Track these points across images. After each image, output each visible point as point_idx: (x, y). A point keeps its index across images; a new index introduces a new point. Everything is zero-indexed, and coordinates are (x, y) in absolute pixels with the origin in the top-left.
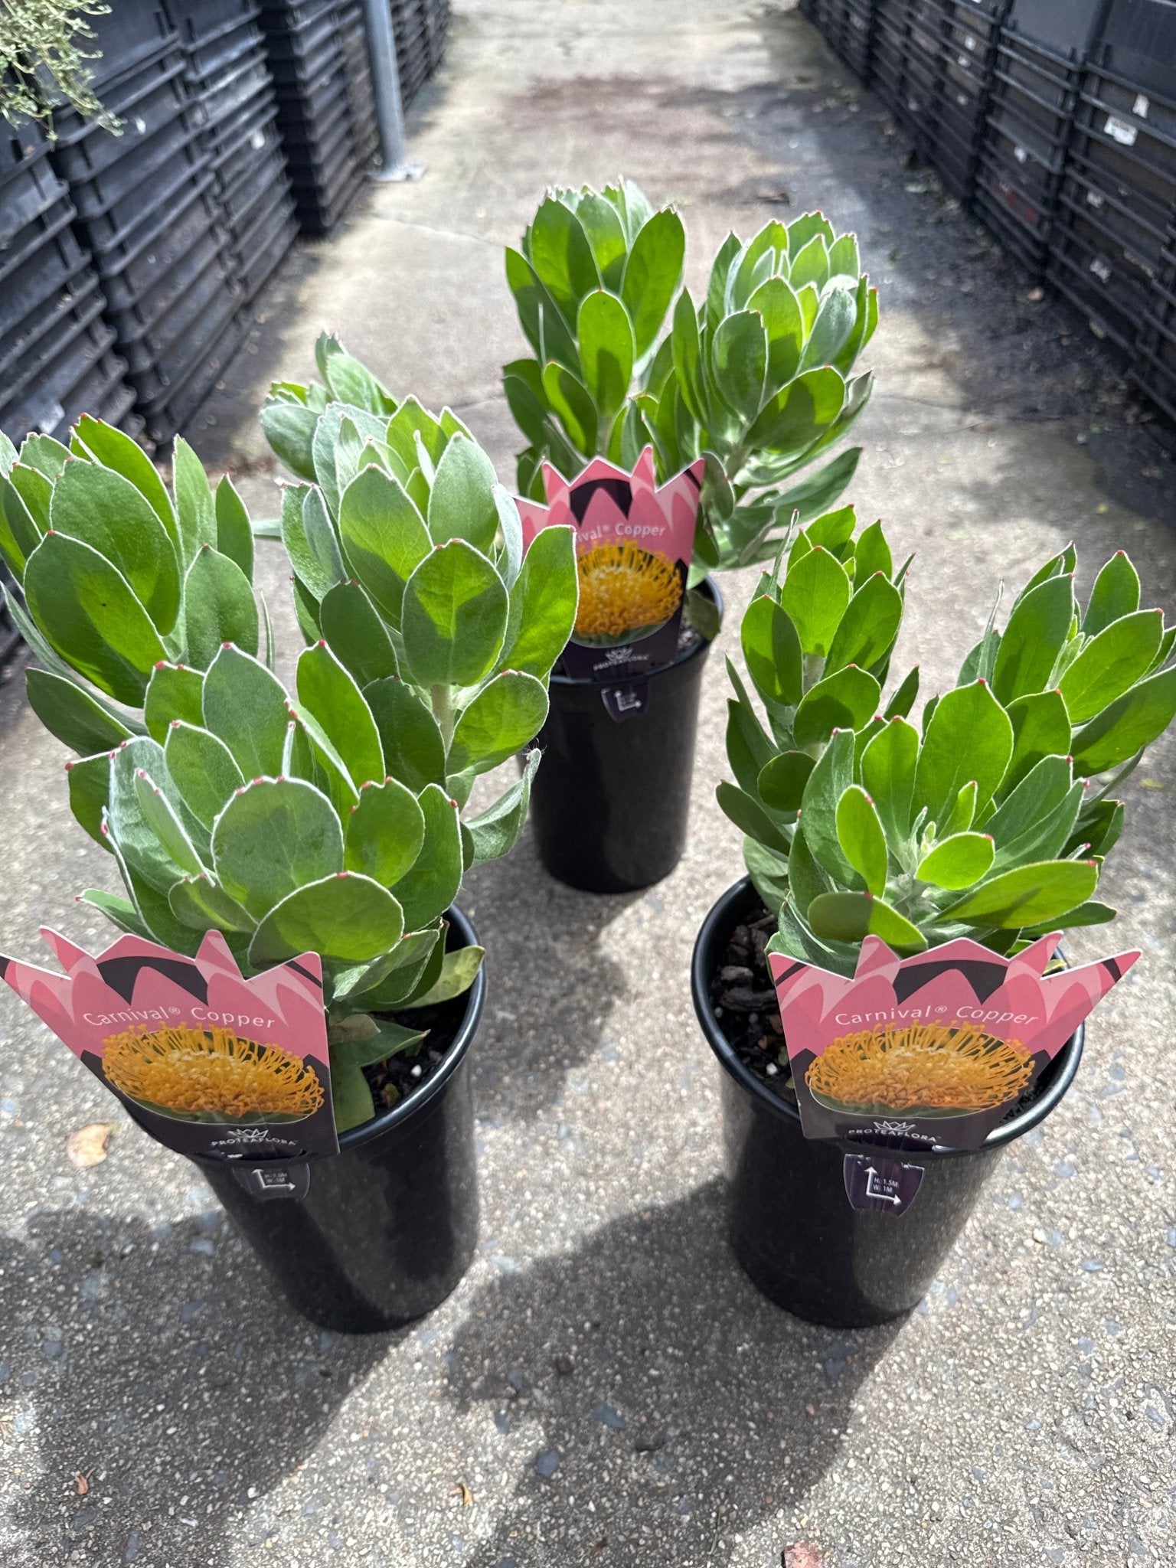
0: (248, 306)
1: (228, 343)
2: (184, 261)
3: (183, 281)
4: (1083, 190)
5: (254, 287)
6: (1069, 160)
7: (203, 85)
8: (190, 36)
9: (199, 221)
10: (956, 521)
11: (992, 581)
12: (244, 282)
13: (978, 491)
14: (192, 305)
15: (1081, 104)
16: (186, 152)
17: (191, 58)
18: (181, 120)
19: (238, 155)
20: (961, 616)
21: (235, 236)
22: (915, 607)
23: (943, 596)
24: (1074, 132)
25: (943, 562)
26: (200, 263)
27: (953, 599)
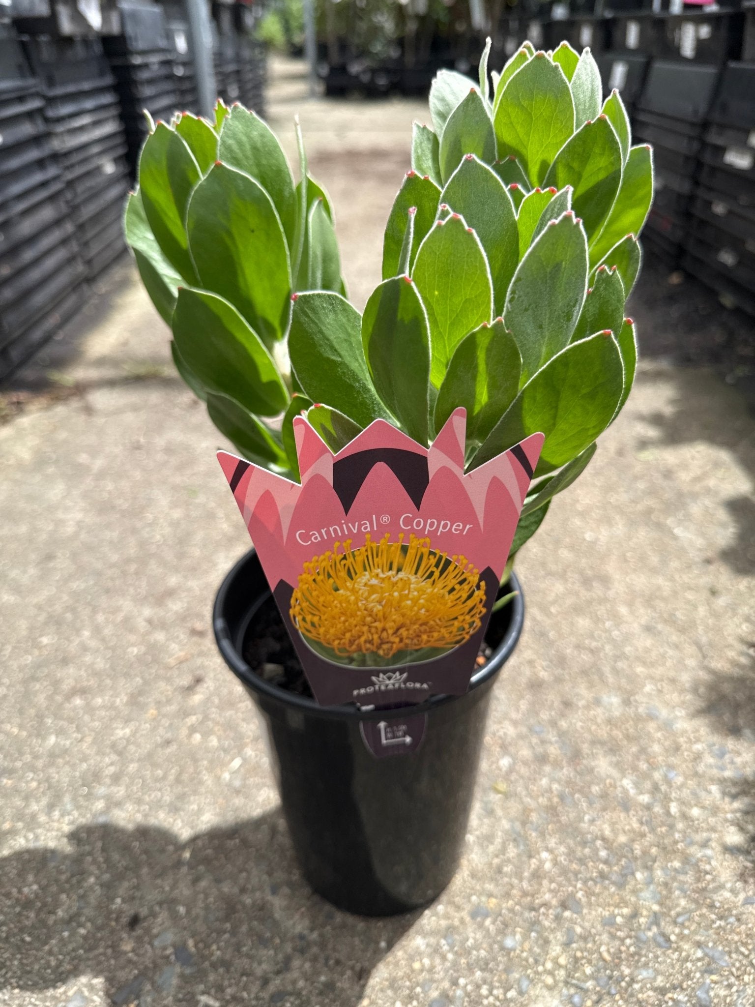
0: (90, 280)
1: (69, 303)
2: (32, 240)
3: (28, 255)
4: (708, 204)
5: (97, 266)
6: (696, 183)
7: (60, 120)
8: (51, 82)
9: (47, 214)
10: (643, 444)
11: (680, 495)
12: (89, 262)
13: (656, 419)
14: (35, 275)
15: (704, 144)
16: (40, 164)
17: (51, 101)
18: (37, 140)
19: (88, 174)
20: (659, 526)
21: (81, 227)
22: (618, 518)
23: (640, 507)
24: (699, 165)
25: (636, 478)
26: (46, 242)
27: (649, 512)
